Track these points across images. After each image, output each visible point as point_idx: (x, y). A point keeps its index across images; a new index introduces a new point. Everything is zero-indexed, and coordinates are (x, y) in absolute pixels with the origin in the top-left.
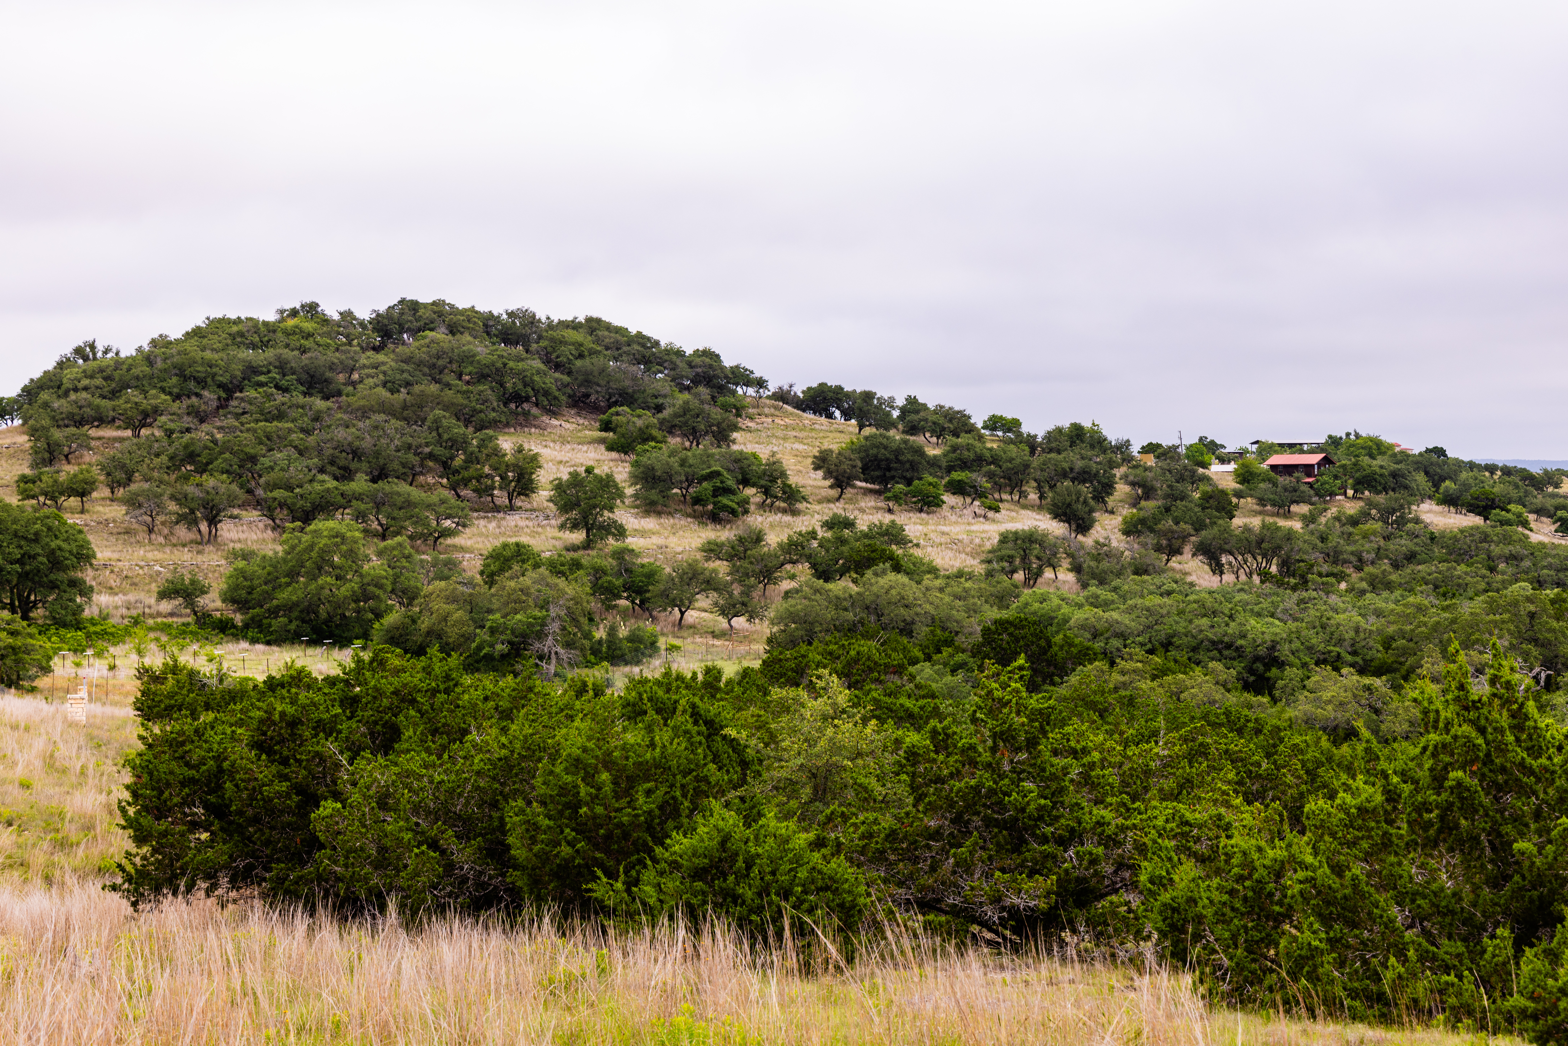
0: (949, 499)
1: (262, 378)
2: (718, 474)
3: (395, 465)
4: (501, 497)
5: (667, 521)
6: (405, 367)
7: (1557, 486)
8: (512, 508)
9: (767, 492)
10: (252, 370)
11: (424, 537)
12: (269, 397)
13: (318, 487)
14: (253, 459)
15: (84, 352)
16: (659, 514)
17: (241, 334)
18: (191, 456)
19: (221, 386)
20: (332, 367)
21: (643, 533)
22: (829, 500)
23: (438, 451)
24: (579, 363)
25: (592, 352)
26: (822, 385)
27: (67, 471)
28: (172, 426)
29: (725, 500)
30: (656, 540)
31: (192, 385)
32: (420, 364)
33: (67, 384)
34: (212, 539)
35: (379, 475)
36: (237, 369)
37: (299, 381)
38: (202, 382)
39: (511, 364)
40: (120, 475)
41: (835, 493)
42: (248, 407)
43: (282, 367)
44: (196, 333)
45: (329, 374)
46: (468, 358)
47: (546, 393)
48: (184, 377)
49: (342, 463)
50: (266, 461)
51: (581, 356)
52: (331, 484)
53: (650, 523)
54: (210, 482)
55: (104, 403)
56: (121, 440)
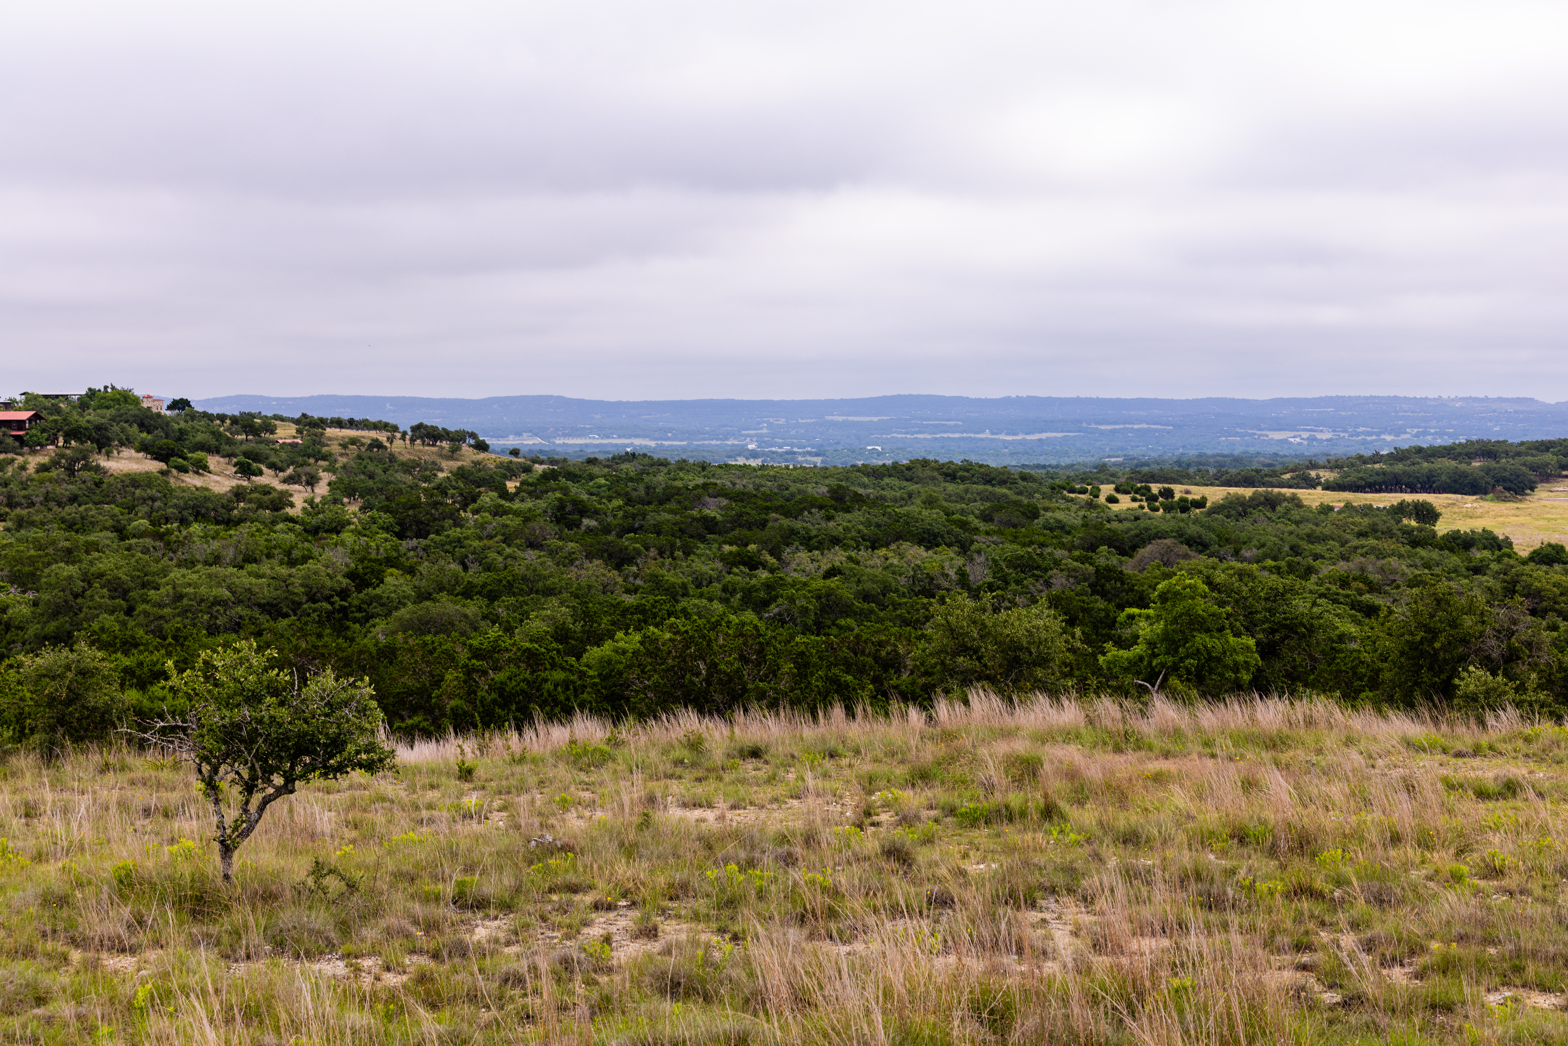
7: (272, 432)
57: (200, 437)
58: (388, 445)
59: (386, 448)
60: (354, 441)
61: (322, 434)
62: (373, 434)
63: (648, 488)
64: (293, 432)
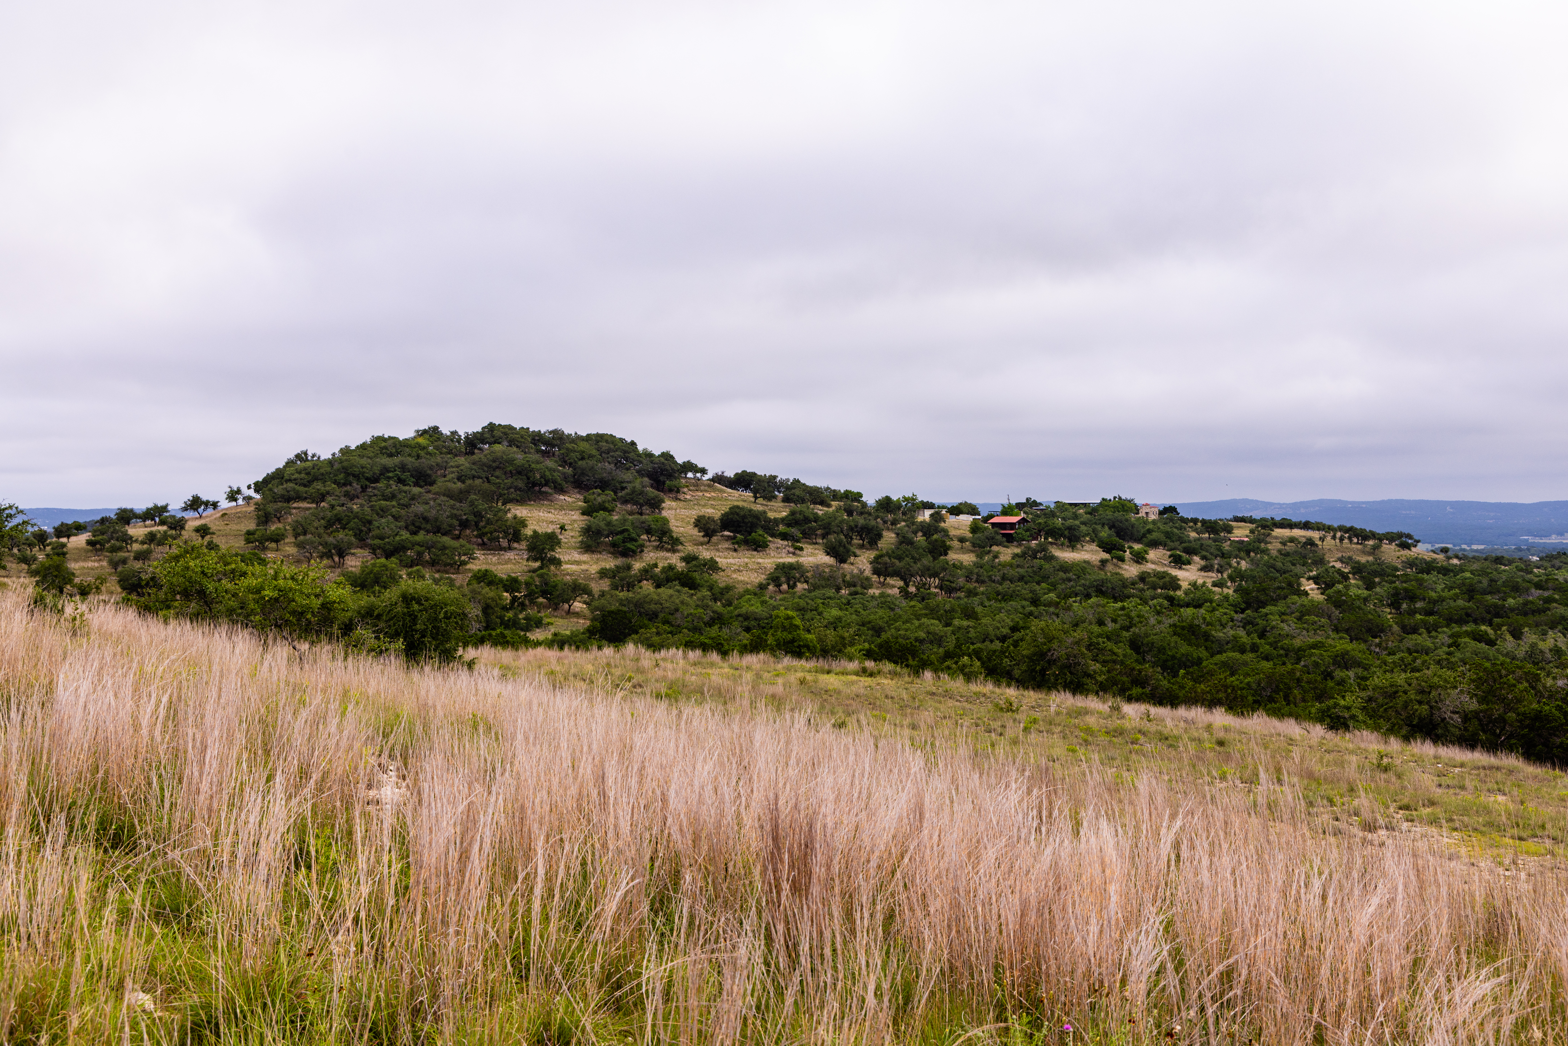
0: (780, 542)
1: (391, 475)
2: (627, 530)
3: (445, 526)
4: (504, 543)
5: (595, 556)
6: (474, 467)
7: (1230, 532)
8: (510, 548)
9: (660, 540)
10: (385, 470)
11: (451, 565)
12: (388, 486)
13: (398, 538)
14: (370, 522)
15: (301, 457)
16: (593, 552)
17: (386, 448)
18: (339, 520)
19: (367, 479)
20: (431, 468)
21: (578, 563)
22: (702, 544)
23: (471, 517)
24: (580, 463)
25: (591, 456)
26: (744, 472)
27: (273, 527)
28: (333, 502)
29: (629, 545)
30: (584, 567)
31: (351, 478)
32: (484, 464)
33: (286, 477)
34: (340, 565)
35: (438, 530)
36: (377, 470)
37: (412, 476)
38: (357, 477)
39: (533, 466)
40: (300, 530)
41: (706, 539)
42: (376, 492)
43: (403, 467)
44: (363, 447)
45: (429, 472)
46: (511, 461)
47: (554, 482)
48: (348, 474)
49: (417, 524)
50: (376, 524)
51: (583, 459)
52: (408, 535)
53: (585, 557)
54: (341, 535)
55: (302, 489)
56: (308, 509)
57: (1155, 536)
58: (1320, 543)
59: (1317, 545)
60: (1292, 540)
61: (1269, 535)
62: (1309, 533)
63: (1492, 580)
64: (1247, 532)
